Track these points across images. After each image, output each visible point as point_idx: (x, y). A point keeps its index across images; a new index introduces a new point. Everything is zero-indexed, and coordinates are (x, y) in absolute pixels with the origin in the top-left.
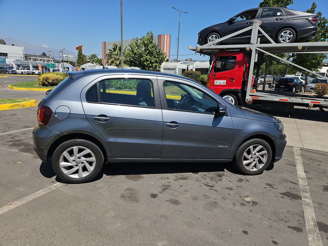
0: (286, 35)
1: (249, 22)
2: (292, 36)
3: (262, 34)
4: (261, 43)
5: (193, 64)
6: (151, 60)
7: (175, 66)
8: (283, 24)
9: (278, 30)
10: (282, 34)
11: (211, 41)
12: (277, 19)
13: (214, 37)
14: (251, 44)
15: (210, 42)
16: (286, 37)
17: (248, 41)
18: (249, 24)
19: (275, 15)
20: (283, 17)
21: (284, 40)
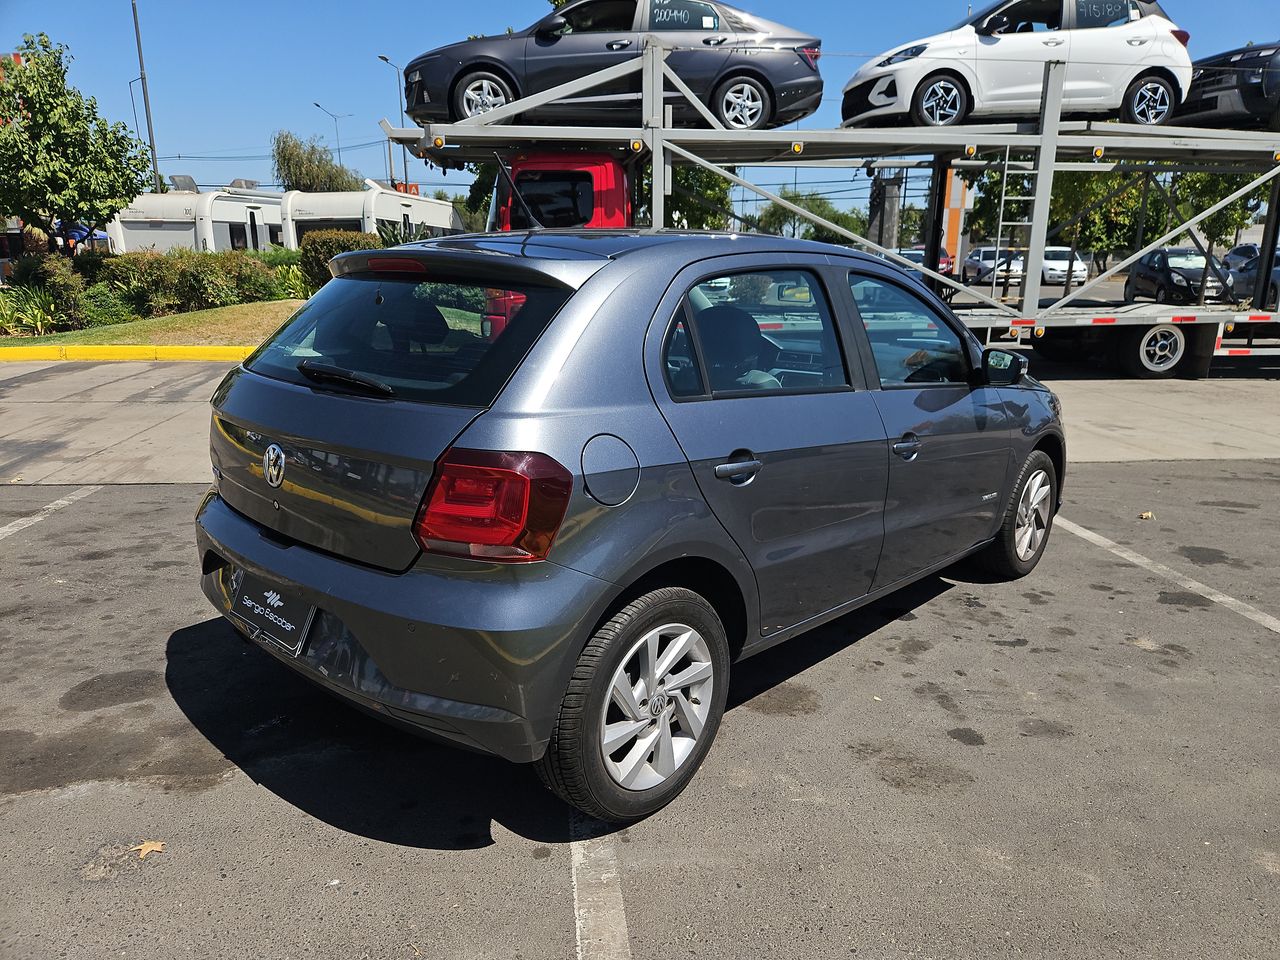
0: (744, 100)
1: (616, 42)
2: (759, 104)
3: (679, 91)
4: (676, 124)
5: (279, 204)
6: (82, 180)
7: (188, 212)
8: (728, 61)
9: (717, 80)
10: (730, 96)
11: (476, 106)
12: (707, 42)
13: (486, 91)
14: (647, 127)
15: (470, 109)
16: (742, 108)
17: (631, 115)
18: (617, 50)
19: (698, 26)
20: (725, 35)
21: (736, 120)
